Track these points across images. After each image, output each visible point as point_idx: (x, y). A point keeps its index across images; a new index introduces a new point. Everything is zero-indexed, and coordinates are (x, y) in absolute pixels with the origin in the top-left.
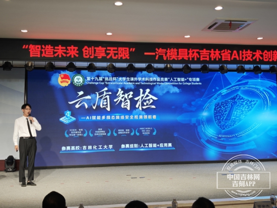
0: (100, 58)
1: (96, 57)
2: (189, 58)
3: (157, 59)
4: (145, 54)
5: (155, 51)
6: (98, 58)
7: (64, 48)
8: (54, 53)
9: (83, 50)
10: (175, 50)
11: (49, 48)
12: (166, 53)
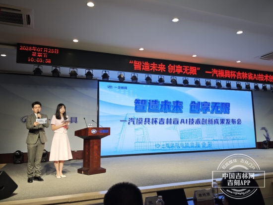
0: (179, 73)
1: (176, 73)
2: (231, 77)
3: (213, 76)
4: (206, 72)
5: (211, 71)
7: (157, 65)
8: (150, 68)
9: (169, 67)
10: (223, 71)
11: (147, 64)
12: (218, 73)
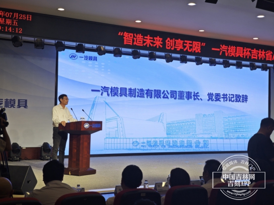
0: (179, 50)
1: (175, 49)
2: (243, 56)
3: (221, 54)
4: (213, 49)
5: (219, 47)
6: (177, 50)
7: (152, 38)
8: (144, 42)
9: (167, 41)
10: (234, 47)
11: (140, 36)
12: (228, 50)
